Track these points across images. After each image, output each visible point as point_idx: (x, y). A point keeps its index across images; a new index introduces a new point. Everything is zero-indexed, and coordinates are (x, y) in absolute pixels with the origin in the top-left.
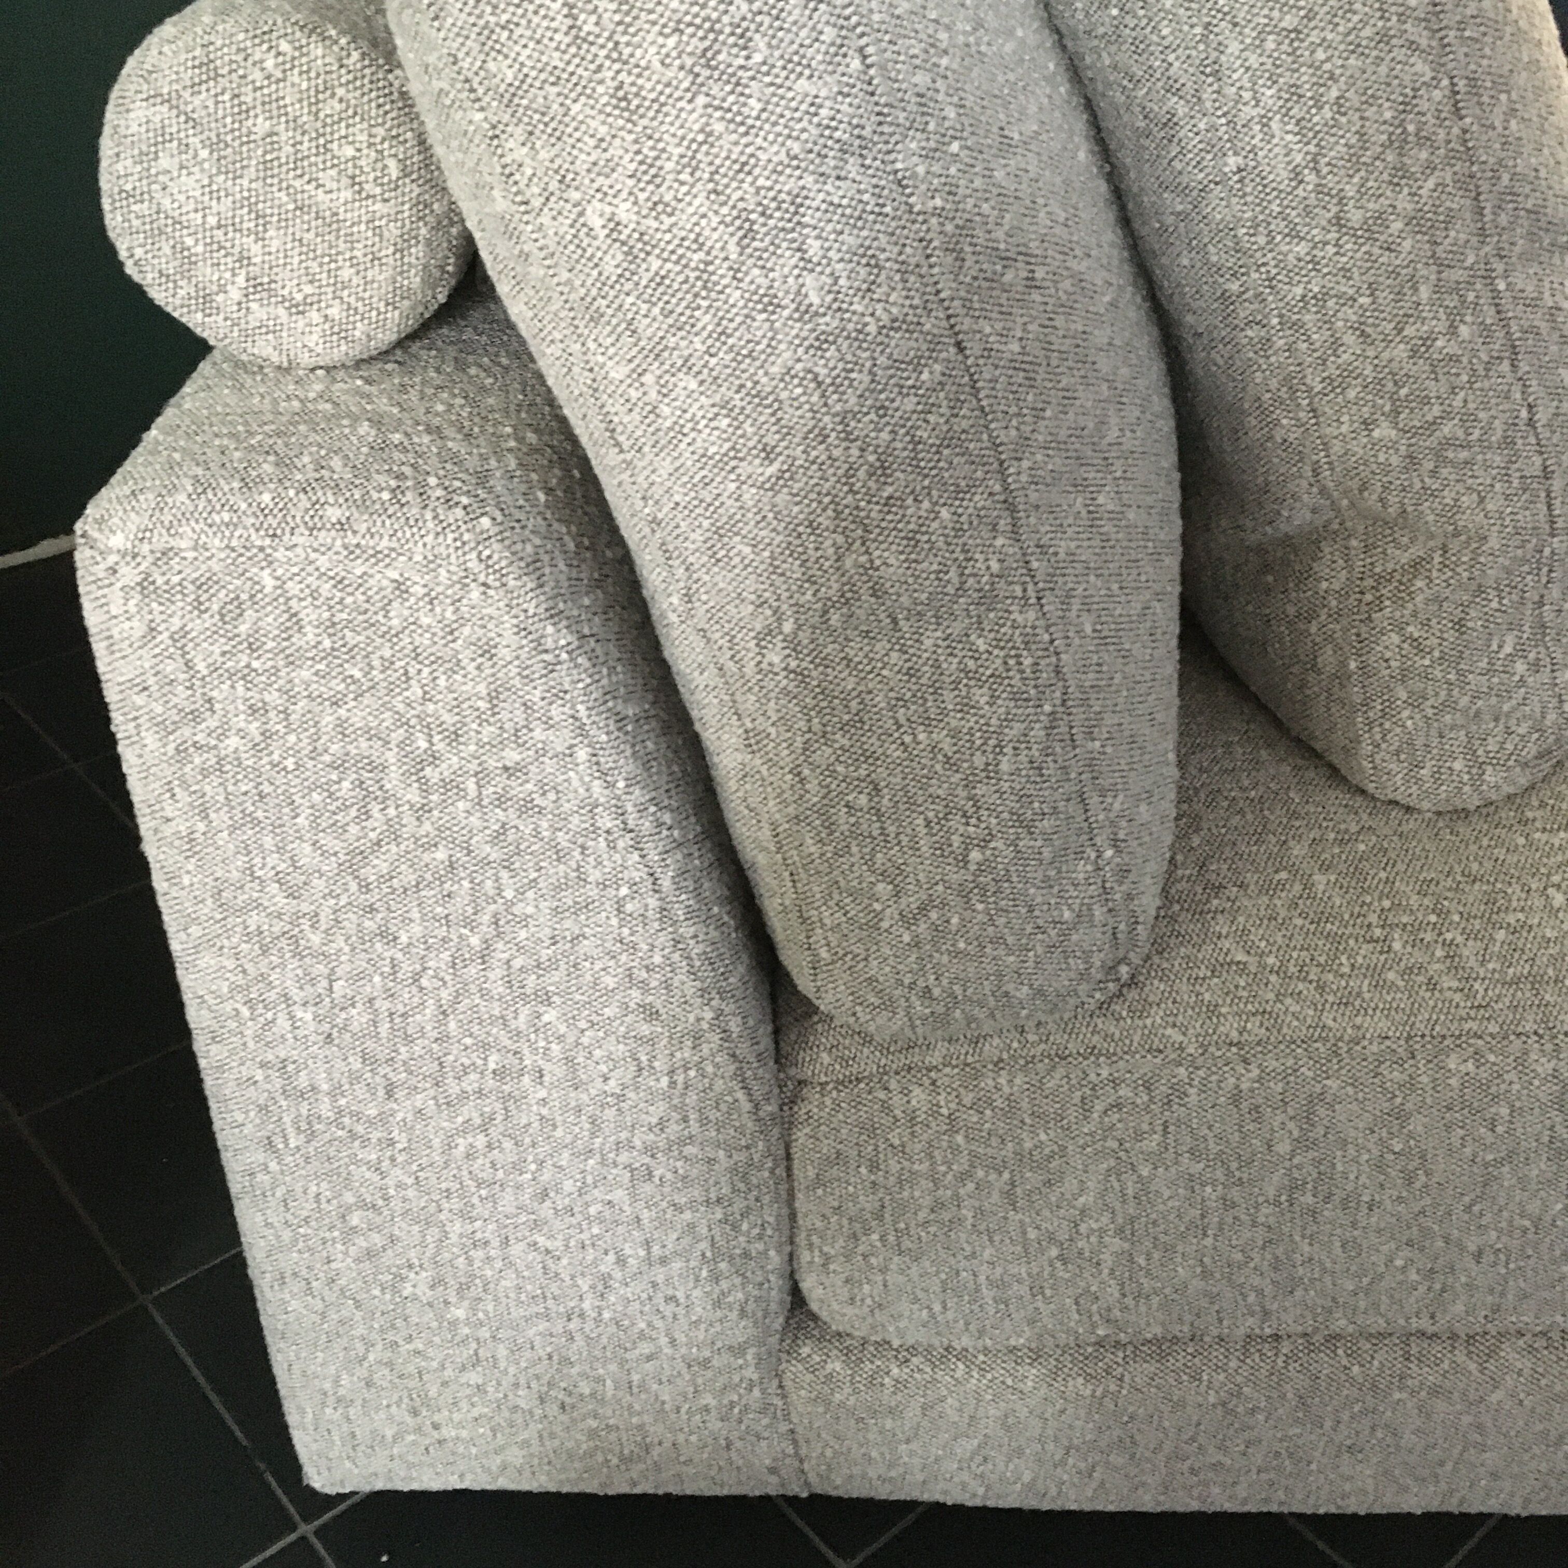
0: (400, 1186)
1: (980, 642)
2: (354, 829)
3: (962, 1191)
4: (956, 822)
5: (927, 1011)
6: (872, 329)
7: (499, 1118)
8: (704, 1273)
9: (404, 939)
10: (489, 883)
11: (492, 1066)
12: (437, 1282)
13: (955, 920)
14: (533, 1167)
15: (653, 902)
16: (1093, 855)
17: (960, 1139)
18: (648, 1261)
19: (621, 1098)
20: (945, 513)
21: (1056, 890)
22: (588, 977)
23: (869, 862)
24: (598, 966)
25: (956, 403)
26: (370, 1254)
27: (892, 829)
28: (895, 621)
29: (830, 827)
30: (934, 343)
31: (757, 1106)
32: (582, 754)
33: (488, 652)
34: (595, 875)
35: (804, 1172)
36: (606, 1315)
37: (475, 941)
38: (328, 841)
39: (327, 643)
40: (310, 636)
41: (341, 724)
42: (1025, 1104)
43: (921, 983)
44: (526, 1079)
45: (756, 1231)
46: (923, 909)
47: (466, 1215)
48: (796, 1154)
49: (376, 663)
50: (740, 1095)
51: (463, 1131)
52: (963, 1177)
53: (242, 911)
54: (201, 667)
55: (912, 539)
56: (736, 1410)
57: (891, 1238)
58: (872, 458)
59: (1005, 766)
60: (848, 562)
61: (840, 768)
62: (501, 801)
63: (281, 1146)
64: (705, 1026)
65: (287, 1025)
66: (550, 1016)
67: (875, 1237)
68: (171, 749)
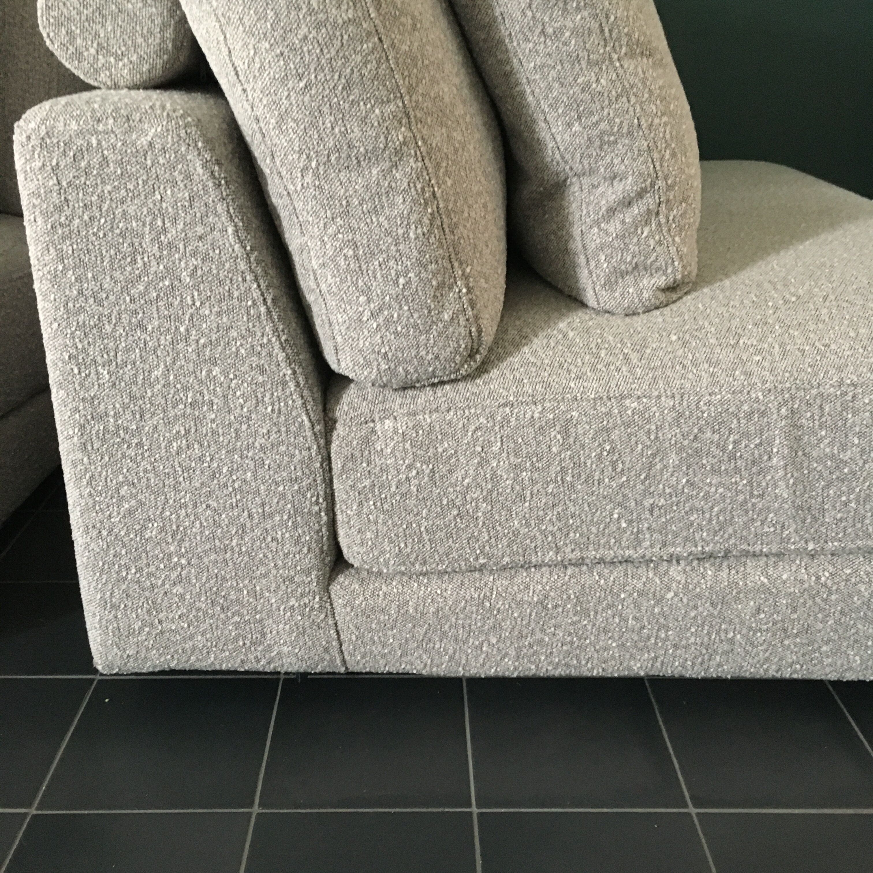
0: (145, 471)
1: (397, 175)
2: (129, 269)
3: (410, 475)
4: (392, 263)
5: (387, 367)
6: (340, 21)
7: (193, 430)
8: (290, 524)
9: (150, 328)
10: (189, 298)
11: (190, 400)
12: (163, 529)
13: (395, 315)
14: (208, 459)
15: (263, 309)
16: (457, 290)
17: (408, 445)
18: (264, 516)
19: (249, 419)
20: (377, 111)
21: (441, 304)
22: (234, 349)
23: (356, 285)
24: (238, 343)
25: (379, 62)
26: (130, 512)
27: (364, 267)
28: (359, 162)
29: (337, 266)
30: (369, 34)
31: (313, 426)
32: (230, 230)
33: (188, 177)
34: (236, 294)
35: (337, 465)
36: (244, 549)
37: (182, 329)
38: (117, 274)
39: (119, 172)
40: (112, 168)
41: (124, 212)
42: (437, 428)
43: (383, 351)
44: (205, 408)
45: (314, 499)
46: (380, 310)
47: (176, 489)
48: (333, 456)
49: (140, 182)
50: (305, 418)
51: (176, 439)
52: (409, 467)
53: (77, 313)
54: (64, 184)
55: (364, 120)
56: (307, 610)
57: (379, 504)
58: (343, 81)
59: (412, 235)
60: (337, 130)
61: (340, 236)
62: (194, 254)
63: (90, 448)
64: (287, 378)
65: (95, 378)
66: (216, 371)
67: (371, 503)
68: (49, 226)
